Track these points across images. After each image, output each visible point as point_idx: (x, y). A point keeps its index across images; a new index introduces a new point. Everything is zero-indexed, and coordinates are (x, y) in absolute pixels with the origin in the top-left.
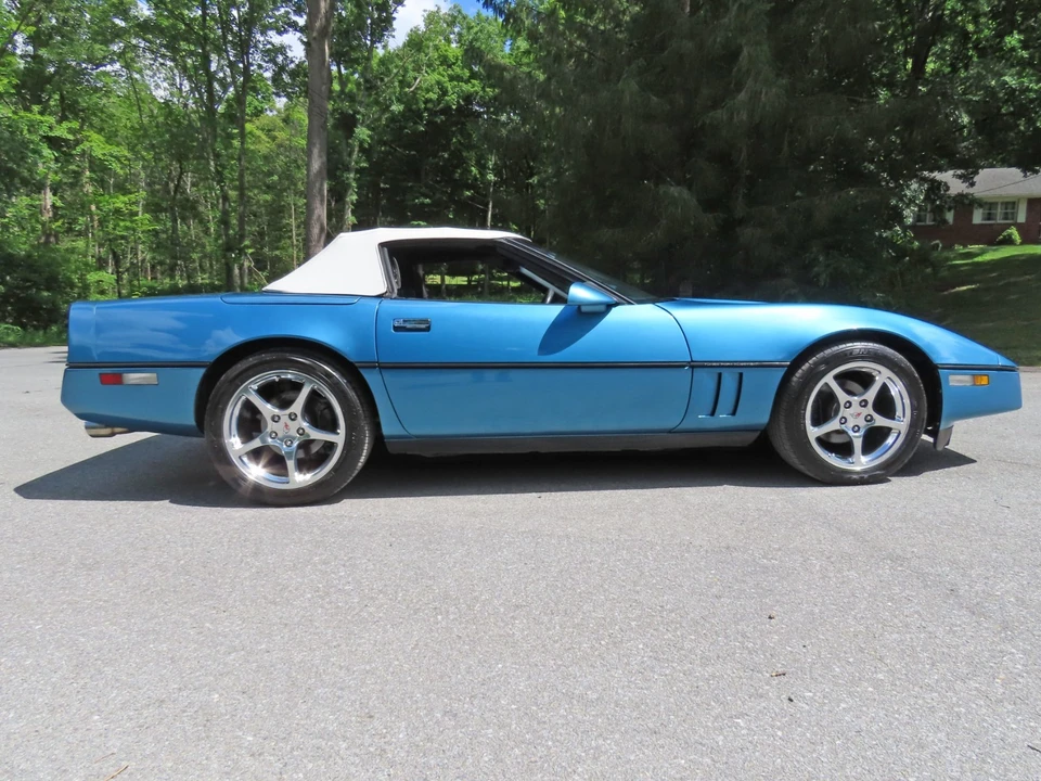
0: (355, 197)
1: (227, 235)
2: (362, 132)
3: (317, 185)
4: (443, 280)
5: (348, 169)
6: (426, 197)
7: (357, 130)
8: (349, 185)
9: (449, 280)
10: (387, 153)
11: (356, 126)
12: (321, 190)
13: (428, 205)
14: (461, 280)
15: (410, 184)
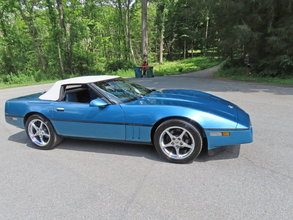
0: (164, 30)
1: (125, 47)
2: (166, 10)
3: (144, 32)
4: (192, 51)
5: (162, 22)
6: (187, 27)
7: (164, 10)
8: (162, 27)
9: (194, 52)
10: (176, 15)
11: (164, 9)
12: (145, 33)
13: (187, 29)
14: (199, 51)
15: (182, 24)
